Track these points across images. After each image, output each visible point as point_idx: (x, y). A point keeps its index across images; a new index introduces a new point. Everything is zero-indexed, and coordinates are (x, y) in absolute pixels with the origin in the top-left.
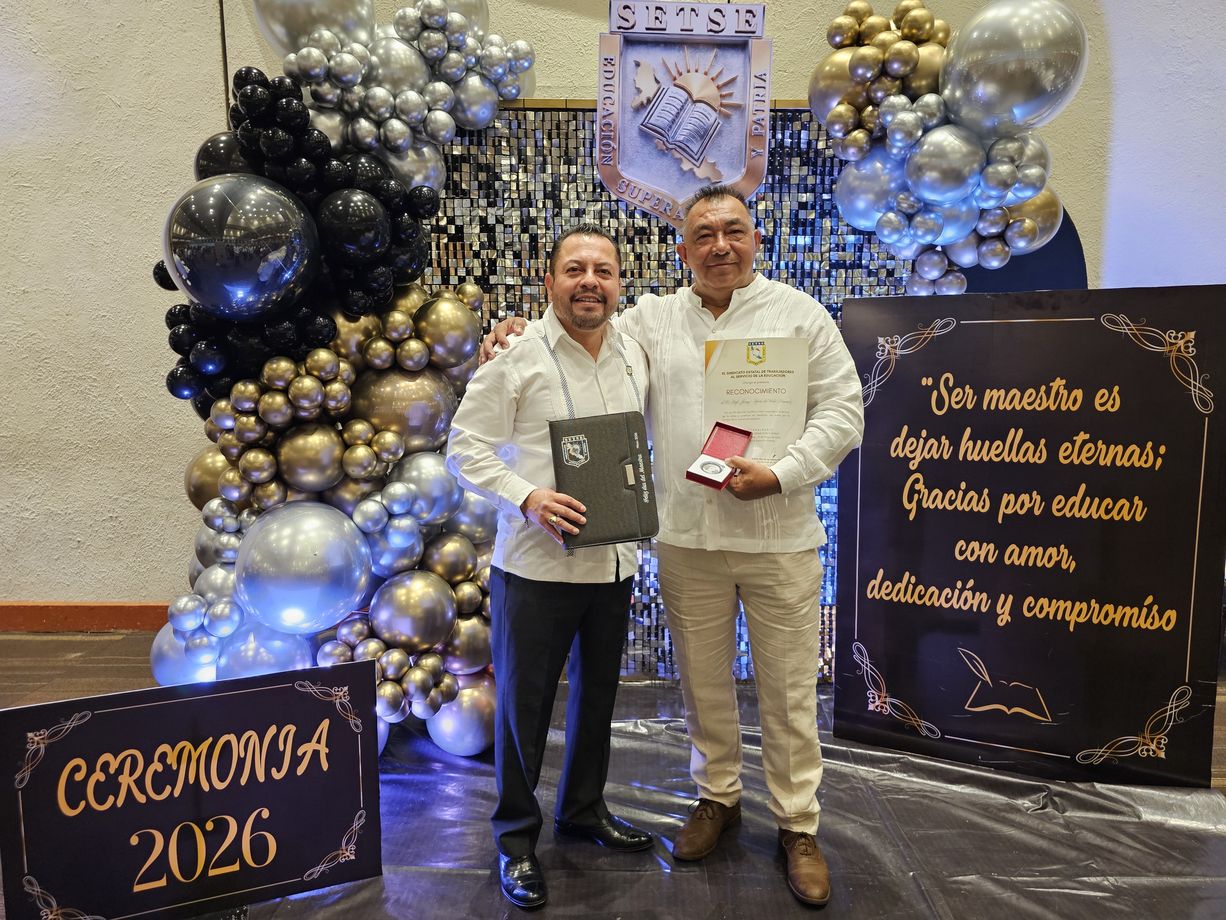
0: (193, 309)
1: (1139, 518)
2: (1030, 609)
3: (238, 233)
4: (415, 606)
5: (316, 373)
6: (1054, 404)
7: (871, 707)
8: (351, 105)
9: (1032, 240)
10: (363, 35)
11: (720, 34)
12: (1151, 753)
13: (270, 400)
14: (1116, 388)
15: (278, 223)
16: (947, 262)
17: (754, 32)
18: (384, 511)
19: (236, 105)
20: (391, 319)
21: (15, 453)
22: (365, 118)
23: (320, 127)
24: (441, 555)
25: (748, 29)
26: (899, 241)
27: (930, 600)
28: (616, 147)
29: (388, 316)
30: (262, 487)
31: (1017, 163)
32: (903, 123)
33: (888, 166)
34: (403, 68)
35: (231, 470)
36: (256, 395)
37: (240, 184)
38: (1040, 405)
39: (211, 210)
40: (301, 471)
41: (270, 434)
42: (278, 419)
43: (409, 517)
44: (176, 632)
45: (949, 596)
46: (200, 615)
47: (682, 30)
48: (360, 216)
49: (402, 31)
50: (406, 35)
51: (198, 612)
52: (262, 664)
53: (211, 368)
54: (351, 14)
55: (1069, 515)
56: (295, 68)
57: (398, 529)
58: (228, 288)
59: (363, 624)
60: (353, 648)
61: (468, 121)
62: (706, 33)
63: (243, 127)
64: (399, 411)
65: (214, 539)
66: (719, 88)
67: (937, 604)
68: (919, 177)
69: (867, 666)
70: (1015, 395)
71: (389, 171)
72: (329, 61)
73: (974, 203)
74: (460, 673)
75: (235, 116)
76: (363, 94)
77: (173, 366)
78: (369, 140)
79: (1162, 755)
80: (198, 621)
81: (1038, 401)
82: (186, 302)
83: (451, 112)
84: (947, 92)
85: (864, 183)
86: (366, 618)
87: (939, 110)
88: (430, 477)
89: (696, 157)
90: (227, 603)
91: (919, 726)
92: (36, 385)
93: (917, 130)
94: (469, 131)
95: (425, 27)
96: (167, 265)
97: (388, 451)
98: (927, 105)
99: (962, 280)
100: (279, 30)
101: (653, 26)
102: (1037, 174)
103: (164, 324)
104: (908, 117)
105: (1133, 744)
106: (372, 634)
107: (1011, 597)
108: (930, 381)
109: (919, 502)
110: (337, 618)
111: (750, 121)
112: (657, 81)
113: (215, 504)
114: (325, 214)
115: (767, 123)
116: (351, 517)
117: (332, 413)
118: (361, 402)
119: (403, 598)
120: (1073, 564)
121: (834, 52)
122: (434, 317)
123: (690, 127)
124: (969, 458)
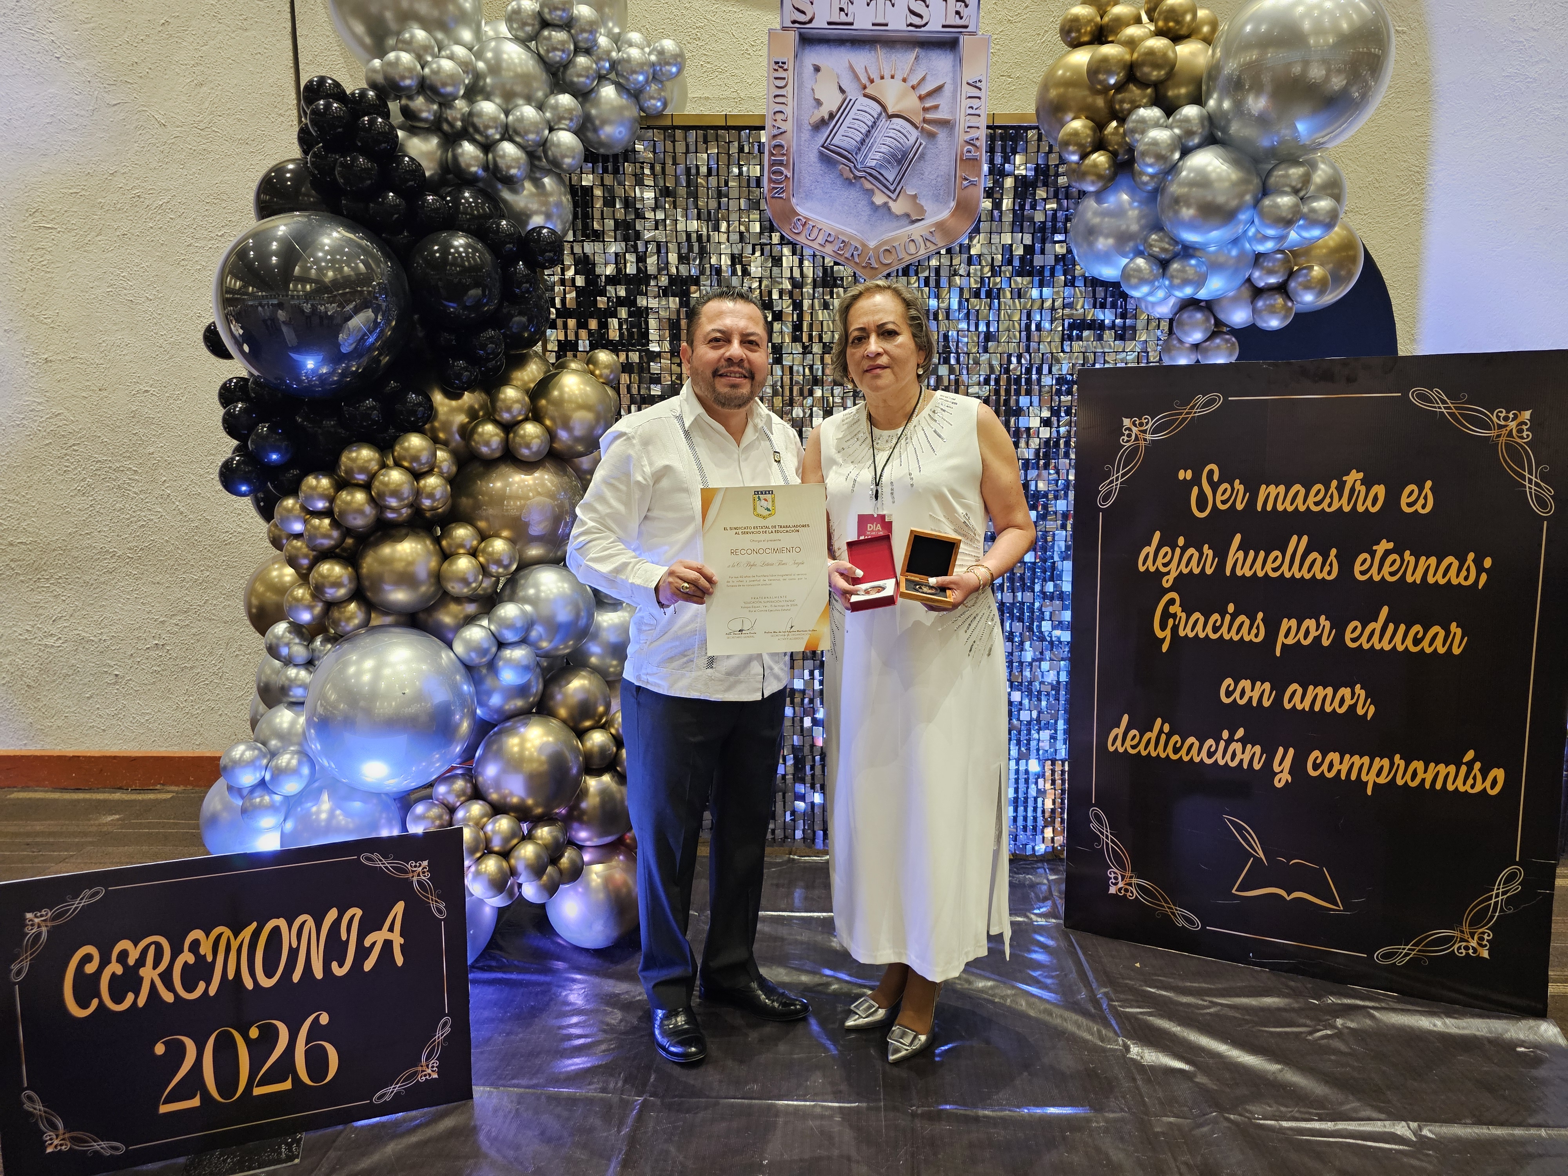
0: (253, 383)
1: (1456, 651)
2: (1316, 767)
3: (308, 287)
4: (531, 760)
5: (406, 464)
6: (1348, 504)
7: (1113, 890)
8: (452, 125)
9: (1322, 292)
10: (467, 35)
11: (923, 29)
12: (1471, 951)
13: (349, 498)
14: (1429, 484)
15: (358, 274)
16: (1213, 322)
17: (966, 27)
18: (492, 638)
19: (306, 124)
20: (502, 396)
21: (36, 564)
22: (469, 141)
23: (413, 153)
24: (565, 696)
25: (959, 22)
26: (1151, 293)
27: (1187, 754)
28: (789, 175)
29: (499, 392)
30: (339, 607)
31: (1302, 194)
32: (1155, 143)
33: (1137, 198)
34: (517, 76)
35: (300, 586)
36: (332, 491)
37: (310, 224)
38: (1330, 505)
39: (274, 258)
40: (387, 587)
41: (349, 541)
42: (359, 522)
43: (523, 647)
44: (230, 788)
45: (1212, 749)
46: (260, 768)
47: (874, 25)
48: (463, 266)
49: (516, 30)
50: (521, 34)
51: (258, 764)
52: (338, 830)
53: (274, 457)
54: (451, 7)
55: (1366, 646)
56: (380, 79)
57: (509, 661)
58: (295, 356)
59: (466, 781)
60: (452, 810)
61: (602, 144)
62: (905, 28)
63: (314, 153)
64: (514, 513)
65: (279, 672)
66: (921, 98)
67: (1197, 760)
68: (1176, 212)
69: (1107, 837)
70: (1297, 493)
71: (499, 208)
72: (423, 68)
73: (1248, 246)
74: (588, 843)
75: (305, 139)
76: (466, 109)
77: (230, 455)
78: (474, 169)
79: (1485, 954)
80: (258, 775)
81: (1328, 500)
82: (244, 374)
83: (579, 132)
84: (1212, 103)
85: (1106, 219)
86: (470, 775)
87: (1203, 126)
88: (551, 596)
89: (892, 188)
90: (294, 753)
91: (1173, 914)
92: (62, 478)
93: (1173, 152)
94: (603, 156)
95: (545, 24)
96: (220, 329)
97: (499, 563)
98: (1187, 120)
99: (1233, 344)
100: (359, 29)
101: (838, 20)
102: (1328, 208)
103: (218, 403)
104: (1161, 135)
105: (1449, 939)
106: (477, 794)
107: (1291, 751)
108: (1189, 475)
109: (1175, 629)
110: (432, 774)
111: (961, 141)
112: (842, 91)
113: (281, 628)
114: (418, 263)
115: (983, 143)
116: (450, 646)
117: (428, 514)
118: (465, 502)
119: (516, 749)
120: (1372, 709)
121: (1069, 52)
122: (556, 393)
123: (884, 149)
124: (1239, 573)
